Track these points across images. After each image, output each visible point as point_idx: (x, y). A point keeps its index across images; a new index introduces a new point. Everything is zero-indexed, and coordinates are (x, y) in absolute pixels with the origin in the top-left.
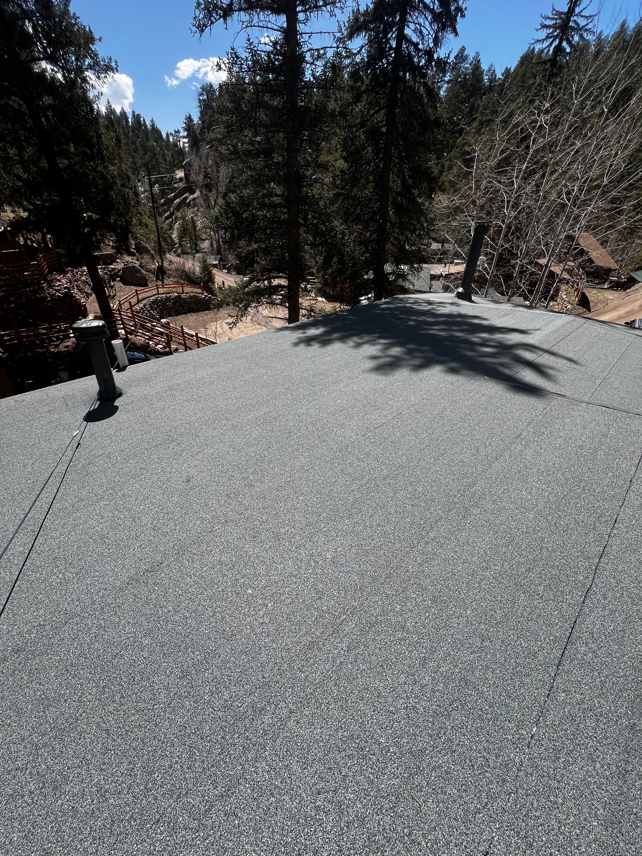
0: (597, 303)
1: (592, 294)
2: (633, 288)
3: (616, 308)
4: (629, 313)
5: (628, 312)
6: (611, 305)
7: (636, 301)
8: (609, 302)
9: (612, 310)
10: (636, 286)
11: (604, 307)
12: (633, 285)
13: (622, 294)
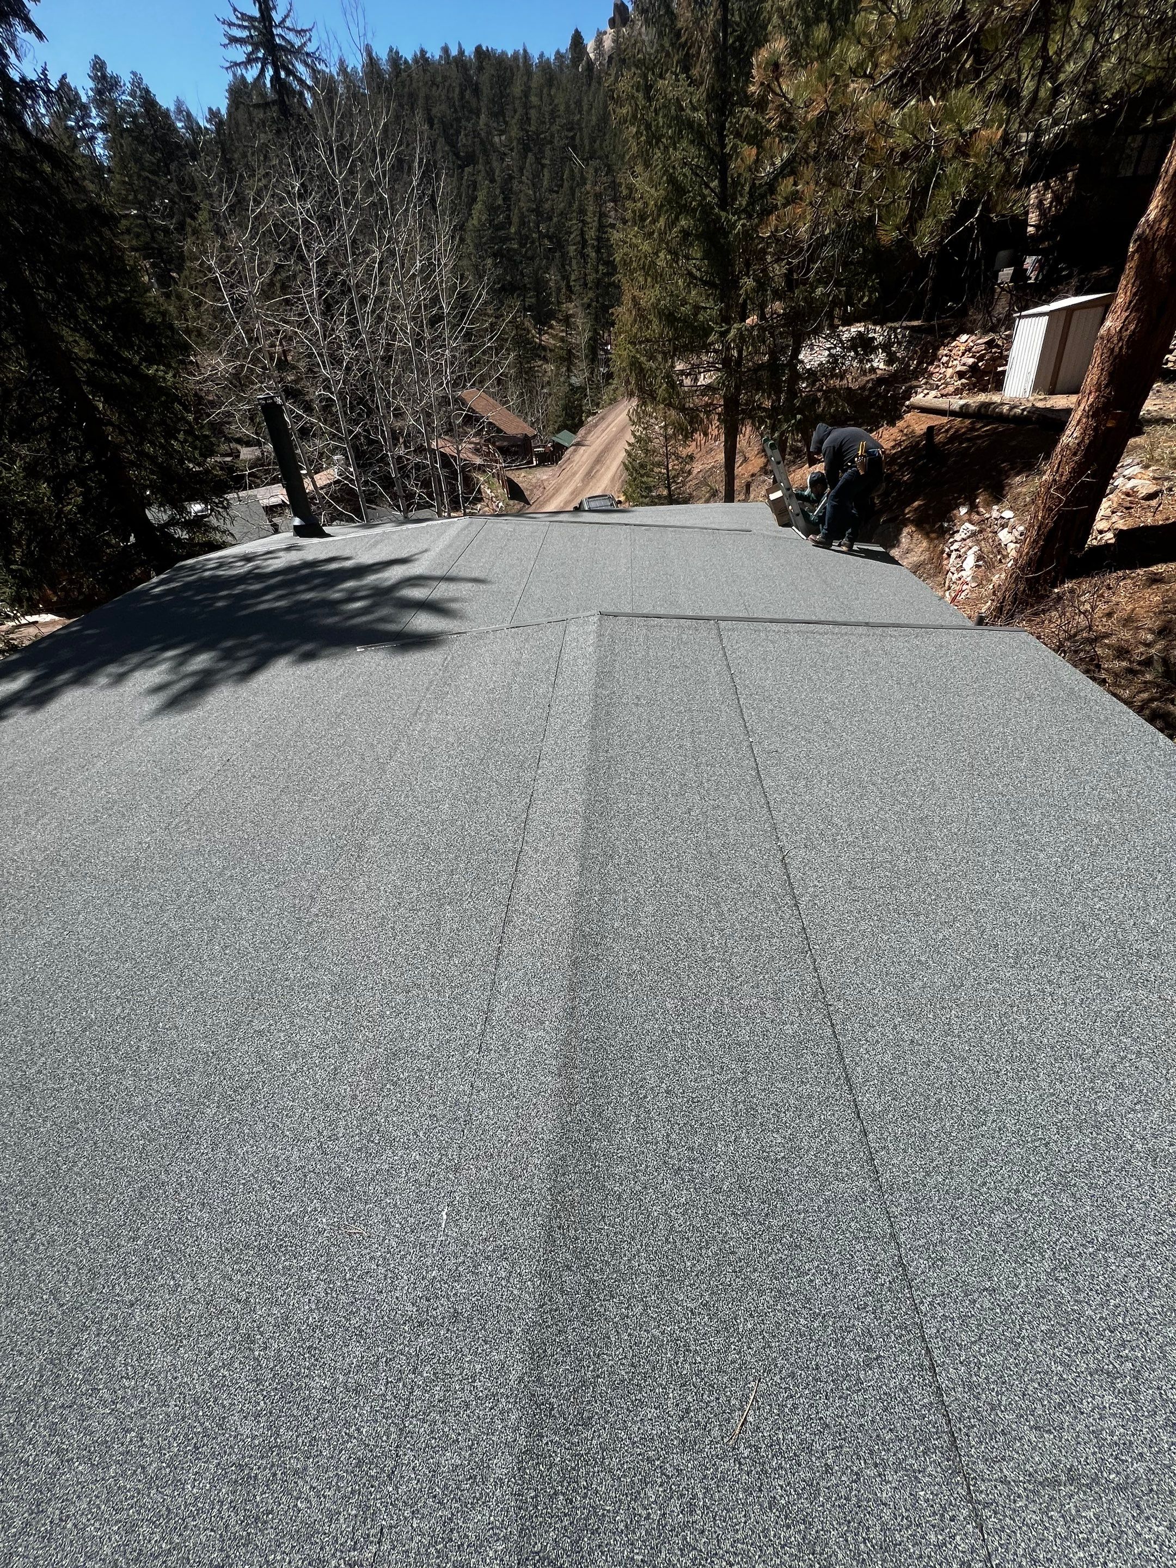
0: (532, 490)
1: (522, 478)
2: (565, 458)
3: (557, 490)
4: (575, 493)
5: (572, 493)
6: (550, 488)
7: (574, 474)
8: (546, 484)
9: (554, 494)
10: (567, 454)
11: (543, 493)
12: (563, 454)
13: (555, 468)
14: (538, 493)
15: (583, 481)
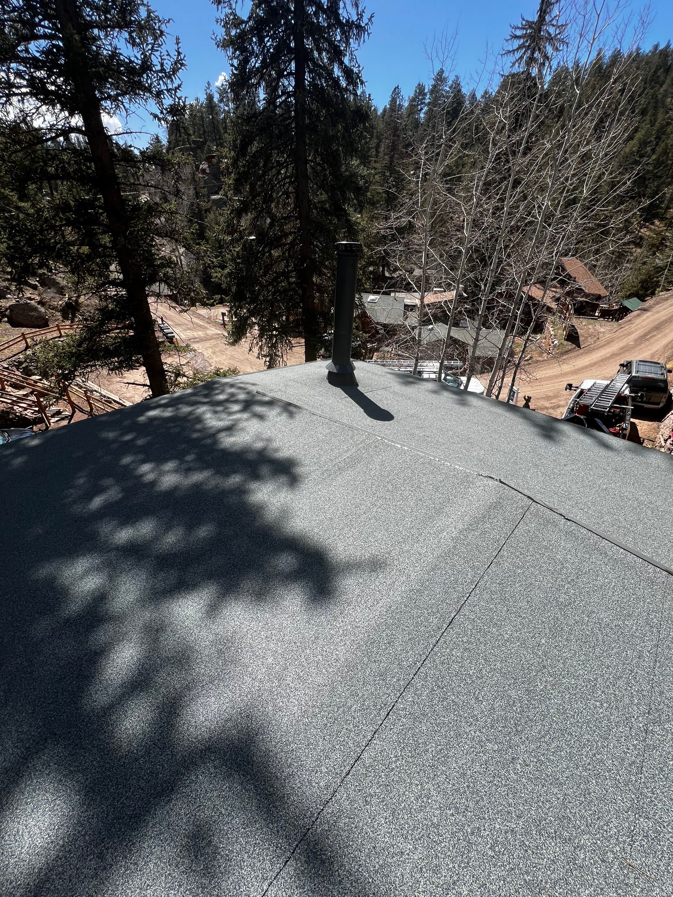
0: (587, 338)
1: (582, 326)
2: (626, 319)
3: (609, 343)
5: (622, 348)
6: (604, 339)
7: (629, 334)
8: (601, 335)
9: (605, 345)
10: (629, 317)
11: (595, 342)
12: (626, 315)
13: (615, 324)
14: (591, 340)
15: (636, 341)
